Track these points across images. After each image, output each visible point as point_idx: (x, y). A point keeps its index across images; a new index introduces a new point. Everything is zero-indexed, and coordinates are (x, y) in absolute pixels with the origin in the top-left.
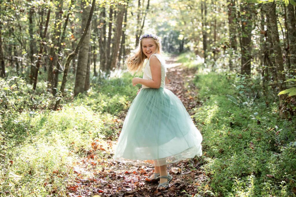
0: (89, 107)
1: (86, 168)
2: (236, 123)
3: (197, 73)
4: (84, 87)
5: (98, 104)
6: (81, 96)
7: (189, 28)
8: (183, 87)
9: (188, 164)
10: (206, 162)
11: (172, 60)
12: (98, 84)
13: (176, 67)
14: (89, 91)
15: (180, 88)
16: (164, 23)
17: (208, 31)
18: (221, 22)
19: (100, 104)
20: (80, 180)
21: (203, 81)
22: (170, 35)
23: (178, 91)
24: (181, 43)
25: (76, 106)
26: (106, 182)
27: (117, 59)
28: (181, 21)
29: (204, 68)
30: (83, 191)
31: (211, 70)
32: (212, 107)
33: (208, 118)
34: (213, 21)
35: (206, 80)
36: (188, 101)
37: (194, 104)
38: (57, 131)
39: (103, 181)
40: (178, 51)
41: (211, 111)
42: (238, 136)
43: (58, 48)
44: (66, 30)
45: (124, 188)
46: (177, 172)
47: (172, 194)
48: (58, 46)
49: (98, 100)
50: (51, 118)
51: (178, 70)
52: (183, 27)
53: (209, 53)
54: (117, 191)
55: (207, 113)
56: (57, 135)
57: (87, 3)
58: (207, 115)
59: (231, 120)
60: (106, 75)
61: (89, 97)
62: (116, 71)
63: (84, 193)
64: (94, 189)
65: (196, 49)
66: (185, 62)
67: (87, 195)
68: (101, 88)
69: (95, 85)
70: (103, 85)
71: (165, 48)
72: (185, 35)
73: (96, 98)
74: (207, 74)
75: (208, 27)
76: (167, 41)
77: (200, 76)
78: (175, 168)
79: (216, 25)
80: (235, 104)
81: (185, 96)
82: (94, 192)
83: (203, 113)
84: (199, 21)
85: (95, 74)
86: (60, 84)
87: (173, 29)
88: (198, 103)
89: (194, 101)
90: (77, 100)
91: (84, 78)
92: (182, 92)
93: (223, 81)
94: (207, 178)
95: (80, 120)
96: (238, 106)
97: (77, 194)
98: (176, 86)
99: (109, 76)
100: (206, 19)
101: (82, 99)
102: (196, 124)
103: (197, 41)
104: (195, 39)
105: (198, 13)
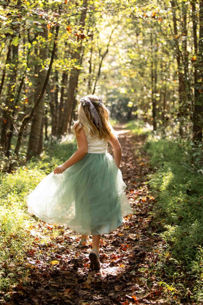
0: (43, 171)
1: (42, 232)
2: (193, 191)
3: (147, 140)
4: (37, 150)
5: (52, 168)
6: (34, 160)
7: (139, 95)
8: (133, 154)
9: (146, 231)
10: (166, 229)
11: (120, 126)
12: (50, 149)
13: (125, 134)
14: (42, 155)
15: (131, 154)
16: (113, 90)
17: (158, 99)
18: (171, 91)
19: (54, 168)
20: (37, 245)
21: (154, 148)
22: (118, 102)
23: (129, 157)
24: (129, 110)
25: (30, 169)
26: (64, 247)
27: (68, 124)
28: (130, 88)
29: (154, 135)
30: (41, 256)
31: (161, 137)
32: (167, 174)
33: (163, 185)
34: (163, 89)
35: (157, 147)
36: (140, 167)
37: (146, 171)
38: (12, 194)
39: (60, 246)
40: (126, 119)
41: (167, 177)
42: (197, 204)
43: (12, 111)
44: (21, 93)
45: (82, 254)
46: (135, 239)
47: (132, 261)
48: (12, 109)
49: (51, 164)
50: (6, 181)
51: (127, 137)
52: (133, 94)
53: (157, 121)
54: (75, 256)
55: (162, 180)
56: (13, 198)
57: (43, 67)
58: (163, 182)
59: (187, 187)
60: (58, 139)
61: (42, 161)
62: (67, 136)
63: (42, 258)
64: (52, 254)
65: (145, 117)
66: (134, 128)
67: (45, 260)
68: (53, 152)
69: (48, 149)
70: (55, 150)
71: (113, 114)
72: (134, 103)
73: (49, 162)
74: (157, 141)
75: (158, 95)
76: (115, 108)
77: (151, 143)
78: (132, 234)
79: (166, 93)
80: (189, 172)
81: (137, 163)
82: (52, 257)
83: (158, 179)
84: (148, 88)
85: (47, 138)
86: (13, 147)
87: (123, 96)
88: (151, 170)
89: (146, 167)
90: (30, 163)
91: (37, 141)
92: (133, 159)
93: (174, 149)
94: (167, 245)
95: (34, 183)
96: (193, 174)
97: (35, 259)
98: (127, 153)
99: (60, 141)
100: (156, 87)
101: (35, 163)
102: (151, 191)
103: (146, 108)
104: (144, 107)
105: (148, 81)
